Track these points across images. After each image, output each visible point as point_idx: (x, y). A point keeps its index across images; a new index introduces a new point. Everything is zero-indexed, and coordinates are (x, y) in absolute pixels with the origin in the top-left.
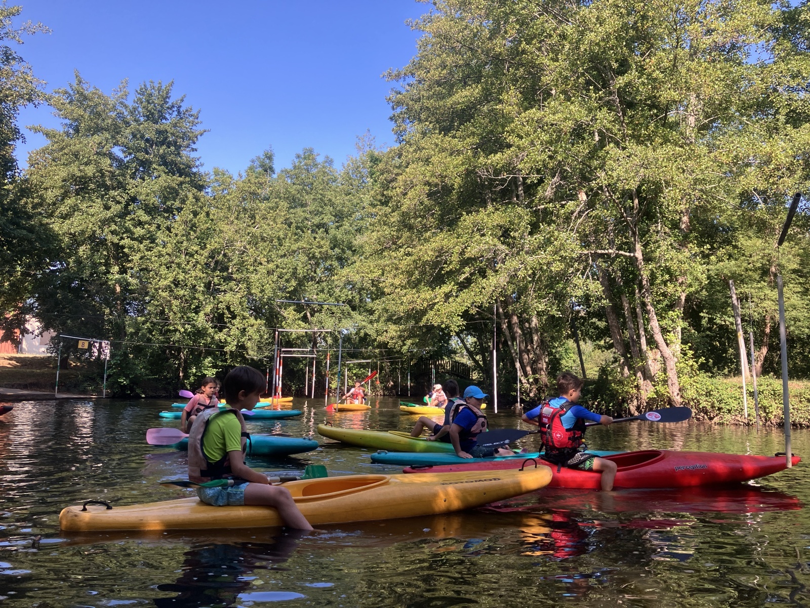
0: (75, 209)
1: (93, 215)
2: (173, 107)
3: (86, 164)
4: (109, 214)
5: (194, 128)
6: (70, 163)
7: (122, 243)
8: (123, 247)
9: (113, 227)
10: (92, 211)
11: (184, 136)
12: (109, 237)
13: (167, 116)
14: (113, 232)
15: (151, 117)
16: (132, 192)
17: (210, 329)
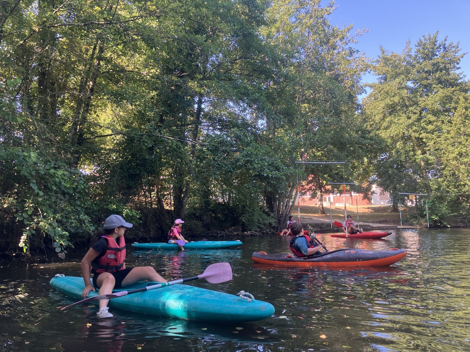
0: (391, 122)
1: (401, 124)
2: (440, 46)
3: (394, 96)
4: (411, 121)
5: (456, 54)
6: (385, 98)
7: (421, 136)
8: (422, 139)
9: (414, 128)
10: (400, 121)
11: (451, 62)
12: (413, 134)
13: (437, 53)
14: (414, 131)
15: (427, 57)
16: (422, 105)
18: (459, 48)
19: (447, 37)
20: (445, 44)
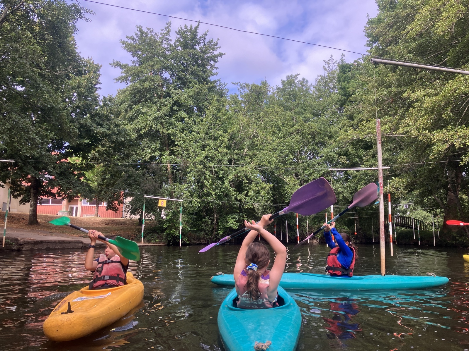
0: (139, 112)
1: (150, 115)
2: (200, 40)
16: (176, 98)
17: (233, 192)
18: (218, 46)
19: (208, 31)
20: (205, 39)
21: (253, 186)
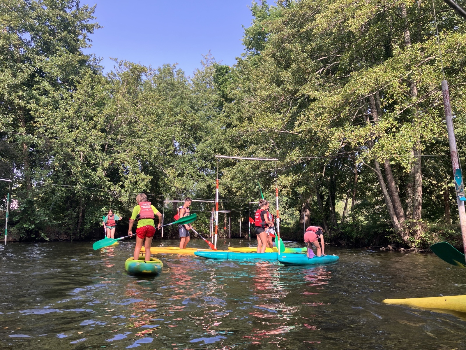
4: (16, 81)
7: (28, 106)
8: (30, 110)
9: (21, 93)
12: (16, 101)
14: (20, 98)
16: (38, 65)
17: (107, 181)
21: (130, 176)
